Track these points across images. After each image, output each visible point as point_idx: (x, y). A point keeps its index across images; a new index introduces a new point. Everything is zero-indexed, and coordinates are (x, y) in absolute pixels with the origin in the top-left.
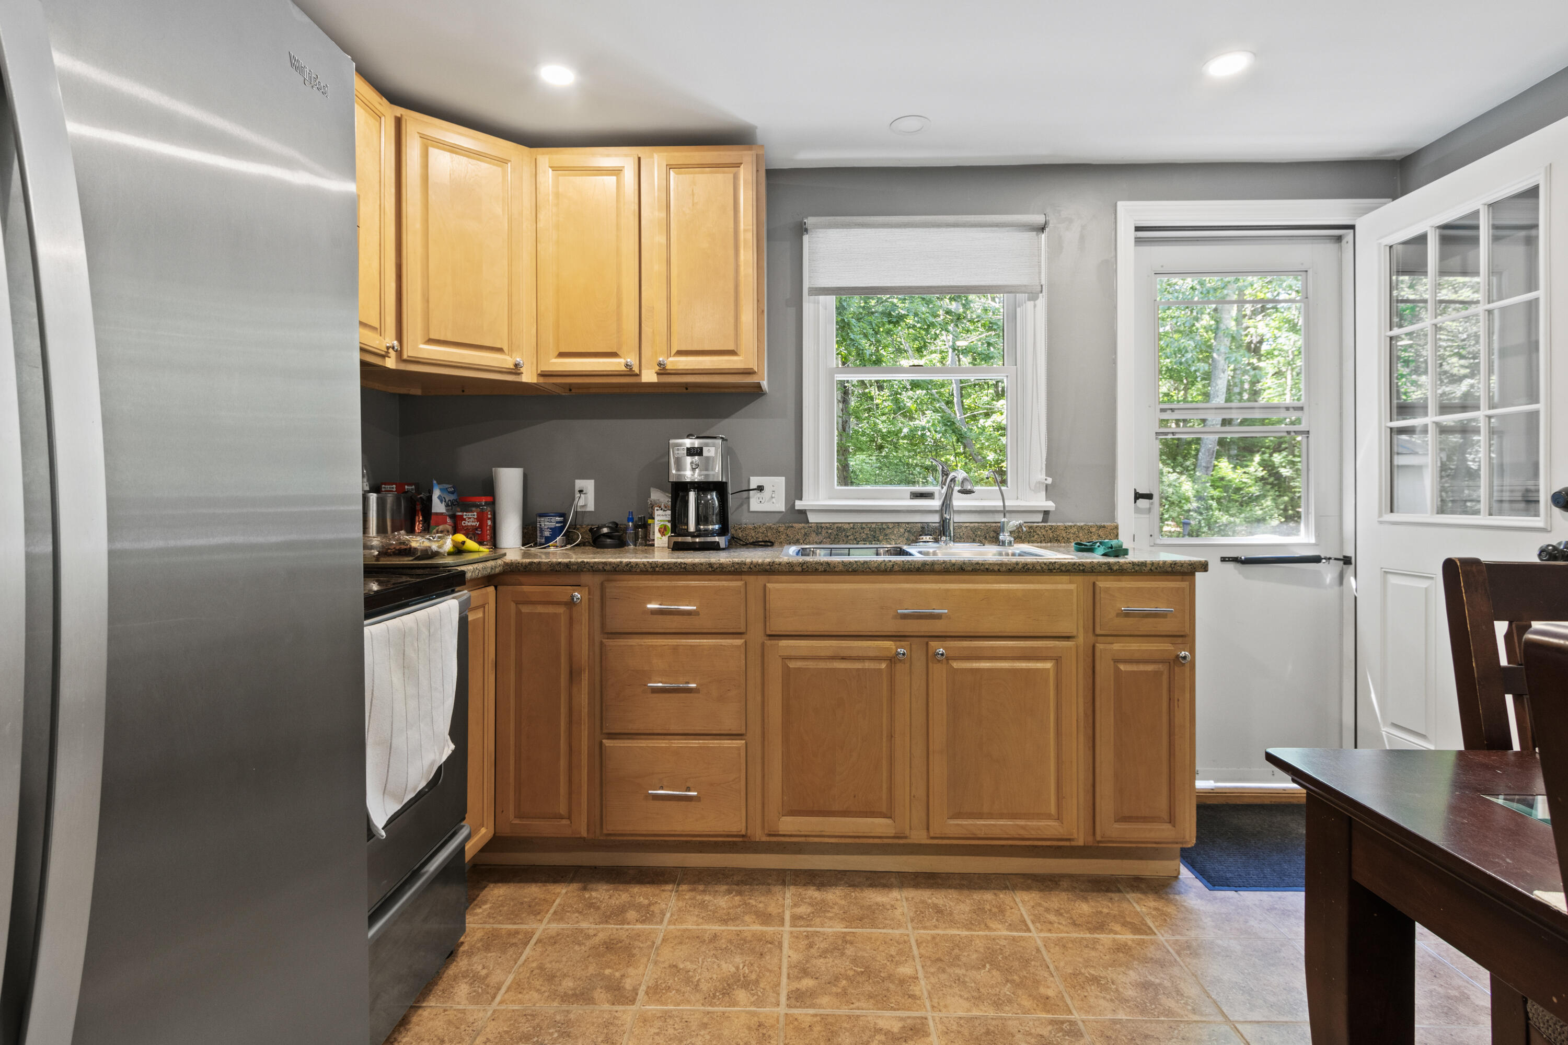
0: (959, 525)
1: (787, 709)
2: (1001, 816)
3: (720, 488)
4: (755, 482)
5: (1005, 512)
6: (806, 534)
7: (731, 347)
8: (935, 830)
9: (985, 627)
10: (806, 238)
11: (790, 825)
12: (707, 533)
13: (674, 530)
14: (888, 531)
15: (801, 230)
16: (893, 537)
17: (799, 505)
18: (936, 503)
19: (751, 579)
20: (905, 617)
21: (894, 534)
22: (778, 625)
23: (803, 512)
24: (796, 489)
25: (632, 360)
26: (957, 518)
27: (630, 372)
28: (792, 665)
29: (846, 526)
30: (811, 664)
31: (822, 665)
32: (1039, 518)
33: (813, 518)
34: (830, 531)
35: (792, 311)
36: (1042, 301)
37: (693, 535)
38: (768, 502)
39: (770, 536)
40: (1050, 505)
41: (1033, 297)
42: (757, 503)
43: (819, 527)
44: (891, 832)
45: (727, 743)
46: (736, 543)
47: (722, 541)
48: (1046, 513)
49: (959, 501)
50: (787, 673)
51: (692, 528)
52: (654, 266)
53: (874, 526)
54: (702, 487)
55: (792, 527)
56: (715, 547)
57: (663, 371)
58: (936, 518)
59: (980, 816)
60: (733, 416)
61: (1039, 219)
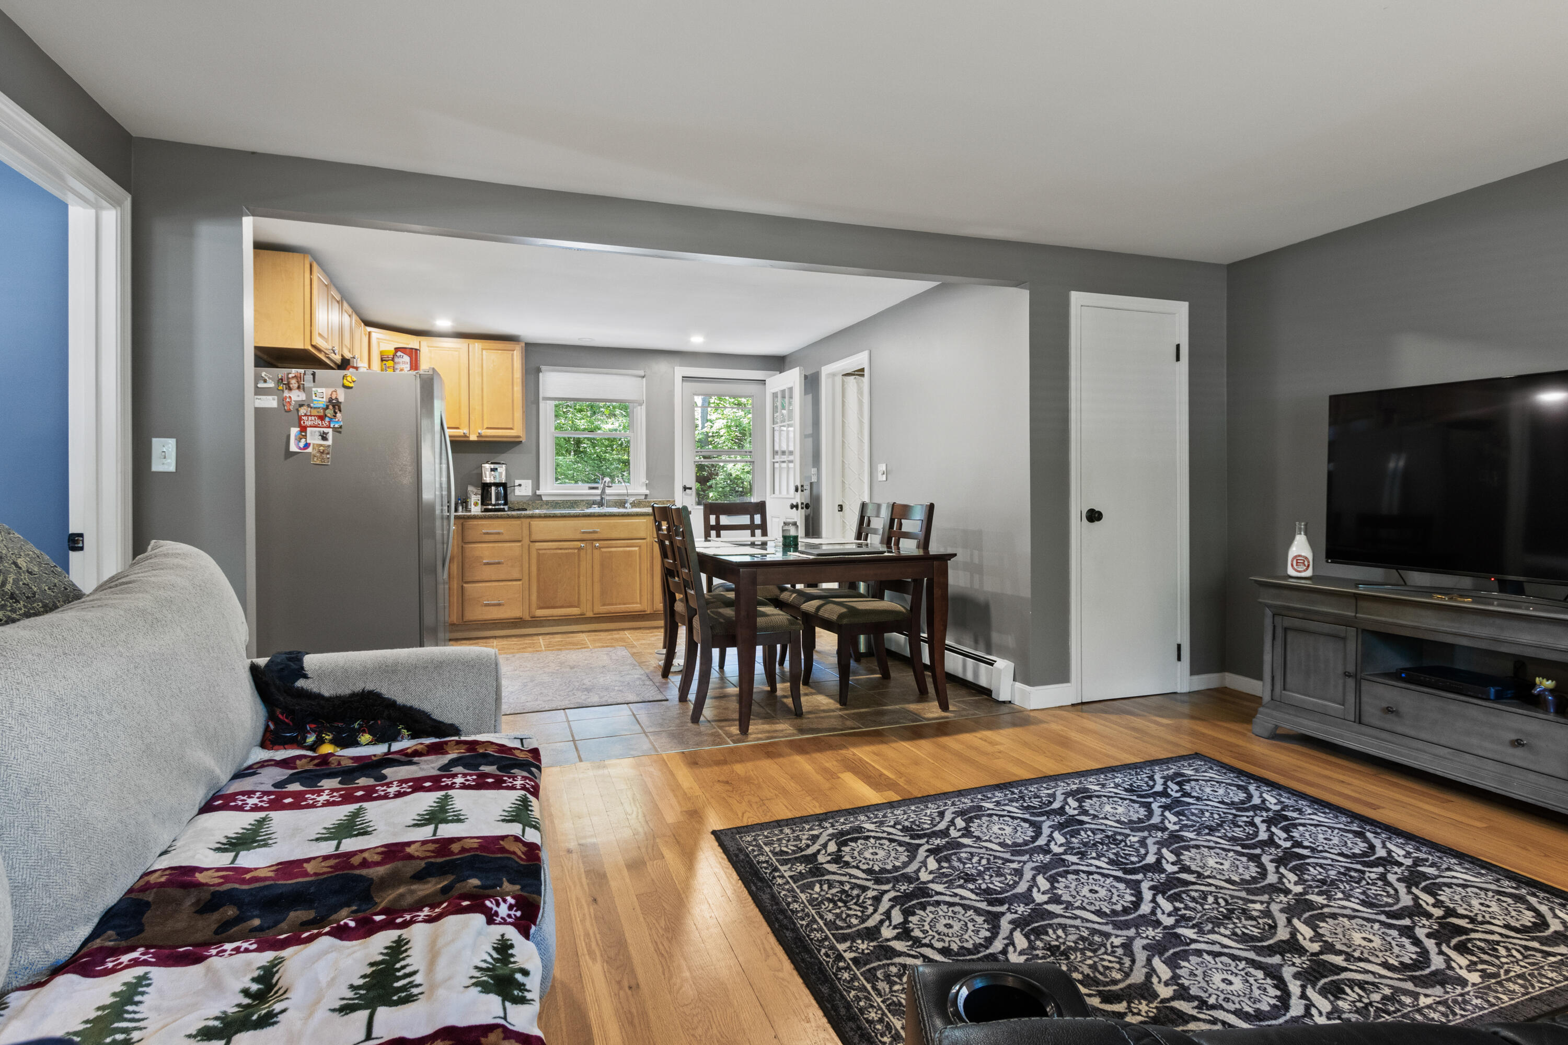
0: (609, 501)
1: (538, 570)
2: (620, 604)
3: (504, 485)
4: (517, 482)
5: (628, 495)
6: (541, 503)
7: (510, 426)
8: (596, 611)
9: (614, 535)
10: (541, 374)
11: (540, 613)
12: (499, 505)
13: (482, 504)
14: (578, 504)
15: (539, 370)
16: (581, 504)
17: (538, 492)
18: (599, 492)
19: (523, 520)
20: (584, 533)
22: (534, 537)
23: (540, 496)
24: (537, 485)
25: (466, 431)
26: (608, 498)
27: (465, 436)
28: (541, 552)
29: (560, 502)
30: (548, 551)
31: (552, 551)
32: (643, 497)
33: (544, 498)
34: (552, 502)
35: (534, 406)
36: (644, 407)
37: (494, 505)
38: (524, 491)
39: (525, 507)
40: (647, 492)
41: (641, 405)
42: (518, 492)
43: (547, 503)
44: (579, 613)
45: (515, 583)
46: (510, 509)
47: (506, 508)
48: (646, 495)
49: (608, 491)
50: (539, 555)
51: (493, 502)
52: (476, 391)
53: (572, 501)
54: (497, 485)
55: (535, 501)
56: (503, 510)
57: (480, 436)
58: (599, 498)
59: (612, 604)
60: (510, 455)
61: (642, 373)
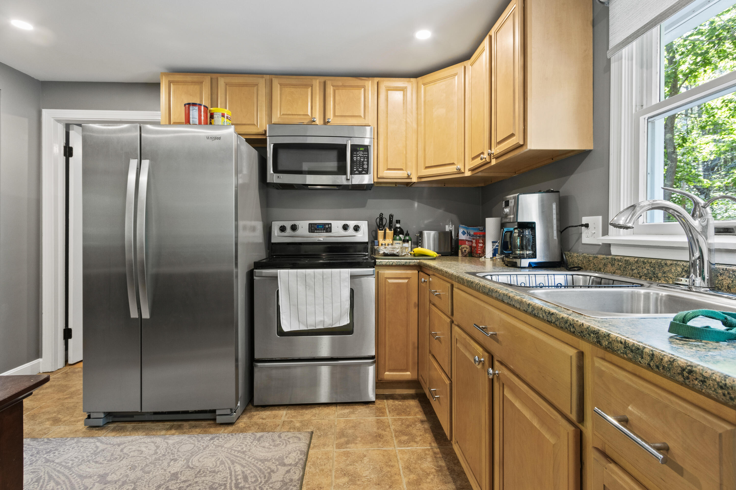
4: (585, 220)
6: (605, 264)
7: (512, 131)
14: (666, 269)
16: (671, 276)
21: (672, 273)
22: (455, 316)
23: (609, 246)
28: (457, 344)
29: (632, 260)
33: (614, 251)
34: (620, 264)
38: (591, 236)
42: (585, 237)
43: (614, 259)
53: (654, 261)
55: (597, 257)
57: (495, 157)
60: (576, 171)
